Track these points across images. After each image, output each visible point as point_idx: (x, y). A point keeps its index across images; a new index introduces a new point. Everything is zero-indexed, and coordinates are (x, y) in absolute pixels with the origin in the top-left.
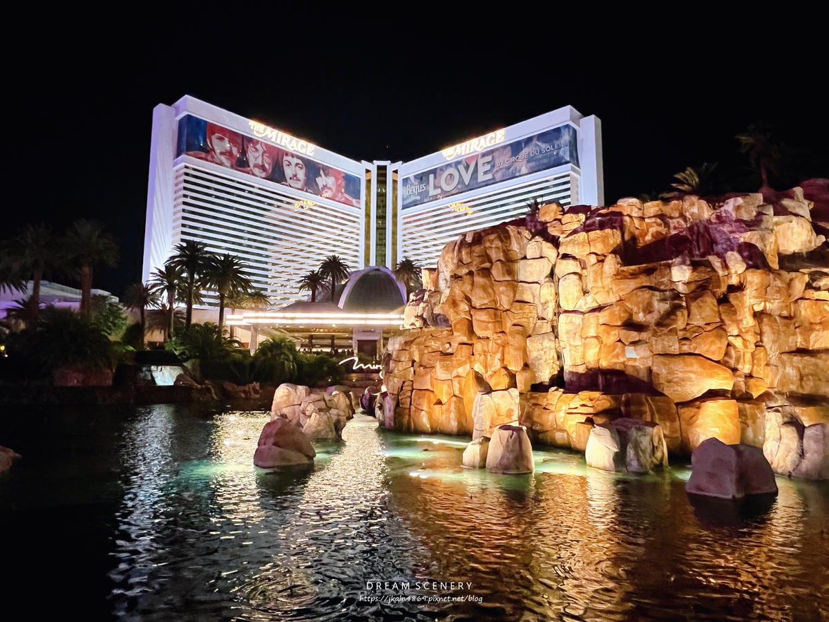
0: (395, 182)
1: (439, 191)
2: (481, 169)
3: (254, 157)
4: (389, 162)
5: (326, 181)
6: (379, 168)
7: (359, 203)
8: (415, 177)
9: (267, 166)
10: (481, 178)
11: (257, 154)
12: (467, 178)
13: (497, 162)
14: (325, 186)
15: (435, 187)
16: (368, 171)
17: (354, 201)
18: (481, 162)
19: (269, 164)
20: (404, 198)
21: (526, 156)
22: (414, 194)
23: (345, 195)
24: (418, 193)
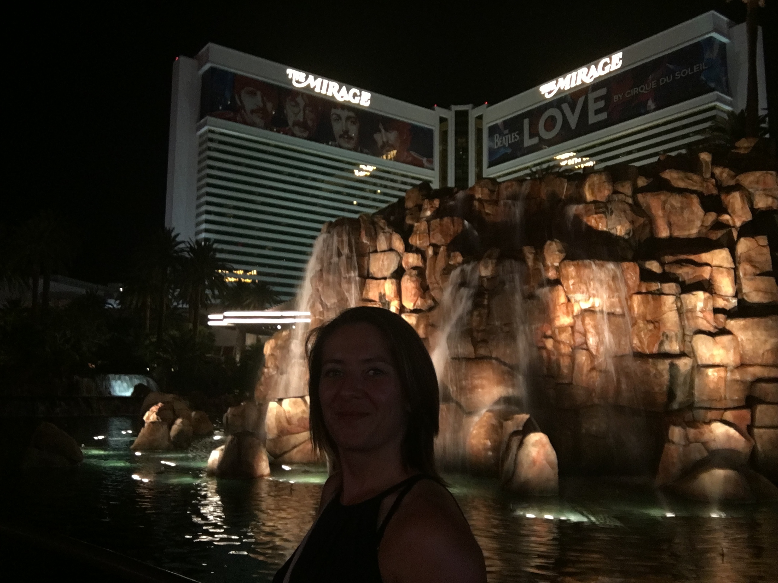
0: (479, 132)
1: (535, 140)
2: (592, 107)
3: (293, 113)
4: (470, 106)
6: (458, 114)
7: (431, 162)
8: (505, 122)
9: (310, 122)
10: (593, 119)
11: (296, 109)
12: (573, 121)
13: (615, 98)
14: (385, 144)
16: (443, 120)
17: (424, 160)
18: (592, 96)
19: (312, 120)
20: (491, 152)
21: (653, 85)
22: (504, 146)
23: (413, 153)
24: (509, 145)
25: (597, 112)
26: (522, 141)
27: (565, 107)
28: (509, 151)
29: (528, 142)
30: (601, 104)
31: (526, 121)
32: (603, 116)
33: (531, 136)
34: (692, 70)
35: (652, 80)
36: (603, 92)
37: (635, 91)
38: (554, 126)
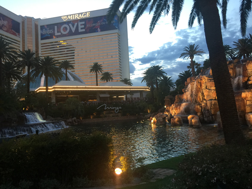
1: (60, 34)
7: (19, 35)
8: (47, 26)
10: (80, 30)
12: (73, 30)
13: (87, 26)
15: (58, 32)
20: (42, 35)
21: (99, 24)
22: (47, 34)
23: (13, 30)
24: (49, 33)
26: (54, 33)
27: (70, 25)
28: (49, 36)
30: (83, 26)
31: (56, 27)
36: (83, 23)
37: (94, 25)
38: (66, 30)
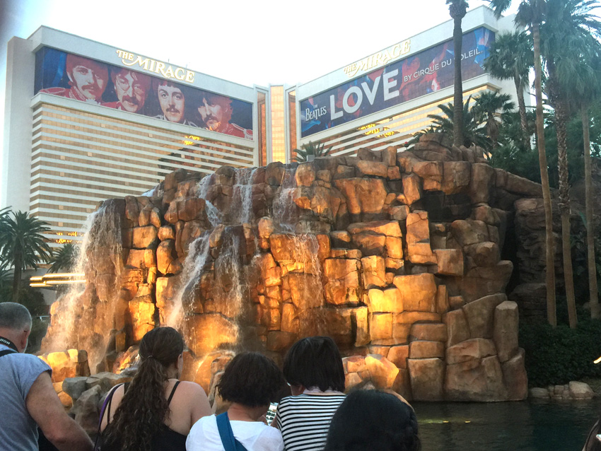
1: (341, 114)
2: (387, 86)
3: (123, 88)
5: (210, 111)
7: (251, 133)
9: (139, 98)
11: (125, 86)
12: (371, 98)
13: (405, 78)
14: (209, 117)
17: (245, 130)
18: (386, 77)
19: (141, 95)
20: (304, 124)
21: (436, 67)
22: (314, 119)
23: (234, 125)
24: (318, 117)
25: (391, 90)
26: (329, 114)
27: (364, 85)
28: (319, 123)
29: (334, 116)
30: (394, 83)
31: (332, 97)
32: (396, 94)
33: (337, 110)
34: (468, 55)
35: (436, 63)
36: (395, 73)
37: (422, 72)
38: (356, 102)
